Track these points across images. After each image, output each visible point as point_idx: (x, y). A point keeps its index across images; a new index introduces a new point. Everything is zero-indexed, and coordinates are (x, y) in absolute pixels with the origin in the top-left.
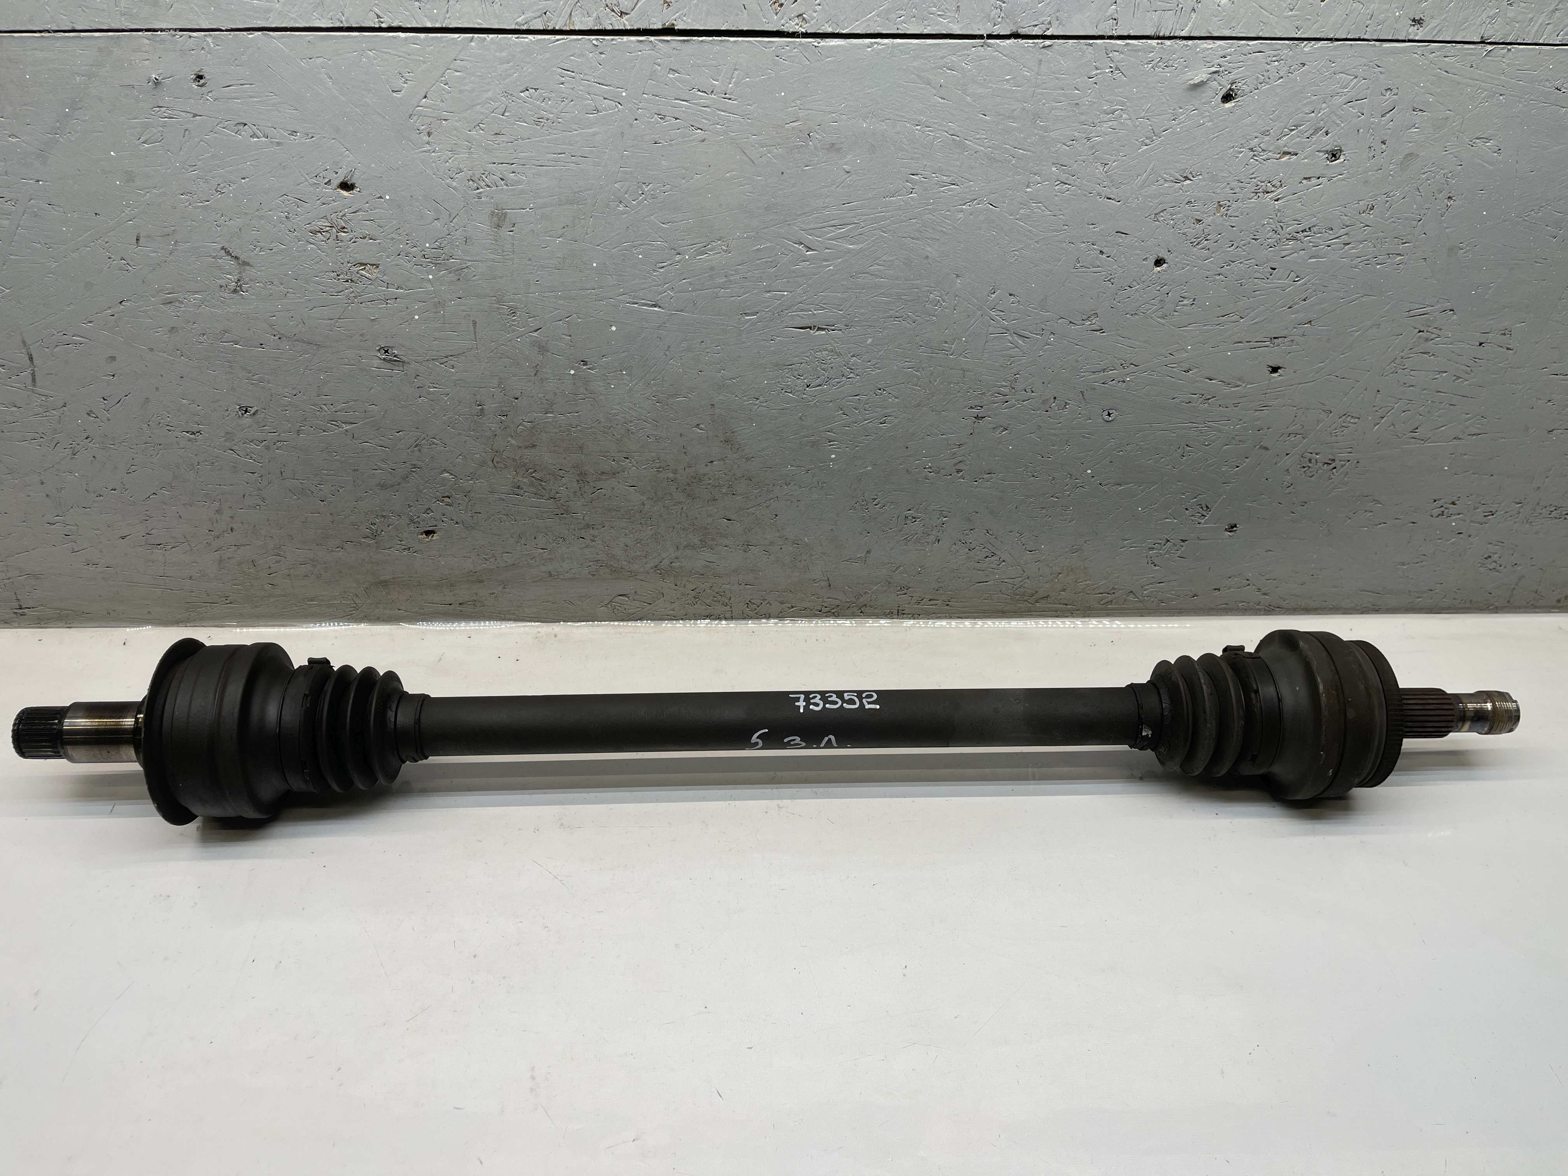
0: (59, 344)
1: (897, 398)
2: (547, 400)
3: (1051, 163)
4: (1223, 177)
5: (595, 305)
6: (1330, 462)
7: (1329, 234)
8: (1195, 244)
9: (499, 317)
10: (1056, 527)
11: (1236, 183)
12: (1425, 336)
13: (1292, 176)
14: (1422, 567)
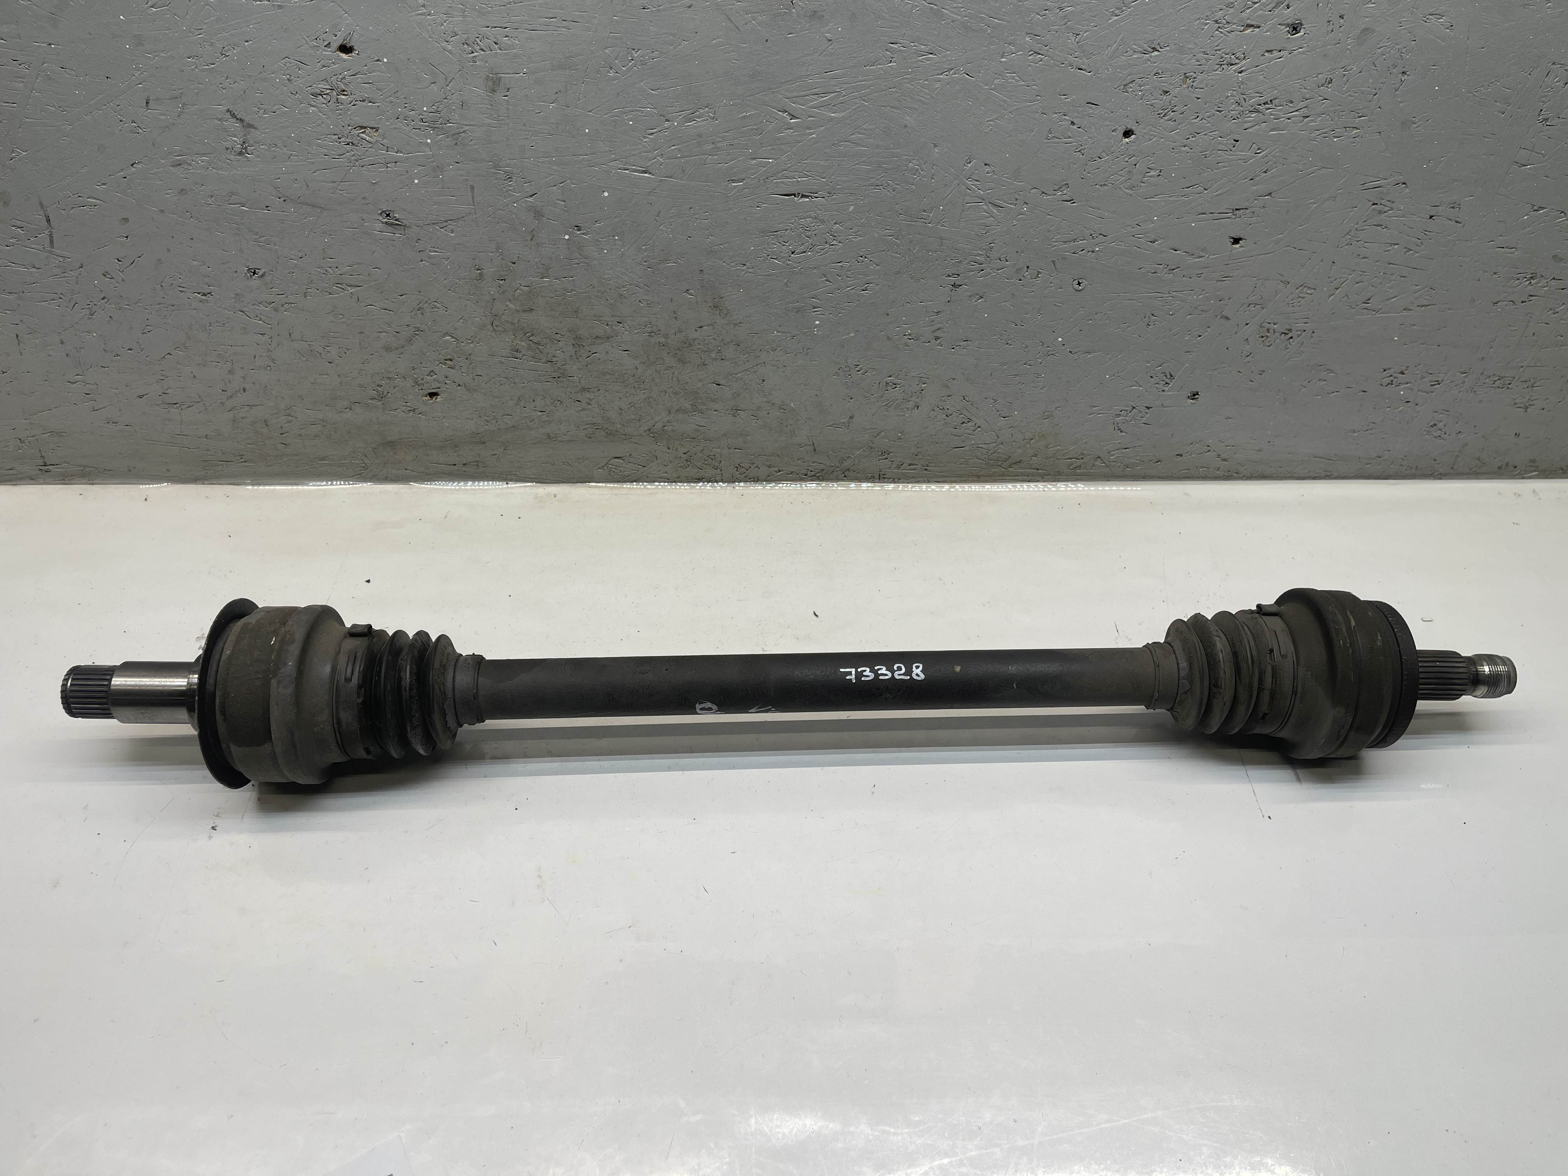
0: (75, 206)
1: (877, 265)
2: (543, 265)
3: (1024, 33)
4: (1189, 48)
5: (588, 171)
6: (1287, 332)
7: (1290, 106)
8: (1162, 115)
9: (496, 182)
10: (1028, 394)
11: (1202, 55)
12: (1379, 209)
13: (1255, 49)
14: (1371, 434)
